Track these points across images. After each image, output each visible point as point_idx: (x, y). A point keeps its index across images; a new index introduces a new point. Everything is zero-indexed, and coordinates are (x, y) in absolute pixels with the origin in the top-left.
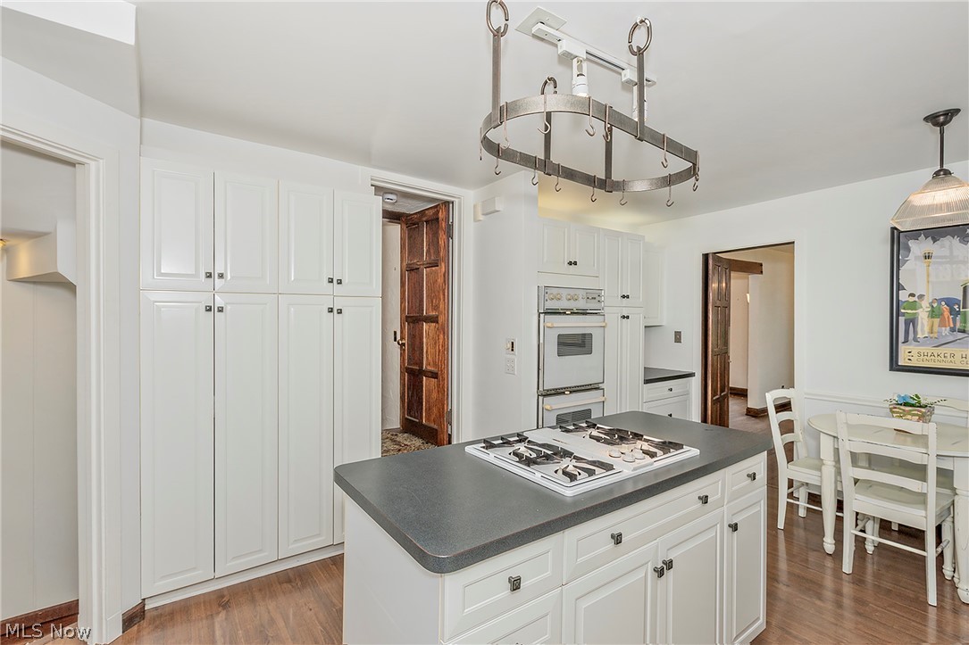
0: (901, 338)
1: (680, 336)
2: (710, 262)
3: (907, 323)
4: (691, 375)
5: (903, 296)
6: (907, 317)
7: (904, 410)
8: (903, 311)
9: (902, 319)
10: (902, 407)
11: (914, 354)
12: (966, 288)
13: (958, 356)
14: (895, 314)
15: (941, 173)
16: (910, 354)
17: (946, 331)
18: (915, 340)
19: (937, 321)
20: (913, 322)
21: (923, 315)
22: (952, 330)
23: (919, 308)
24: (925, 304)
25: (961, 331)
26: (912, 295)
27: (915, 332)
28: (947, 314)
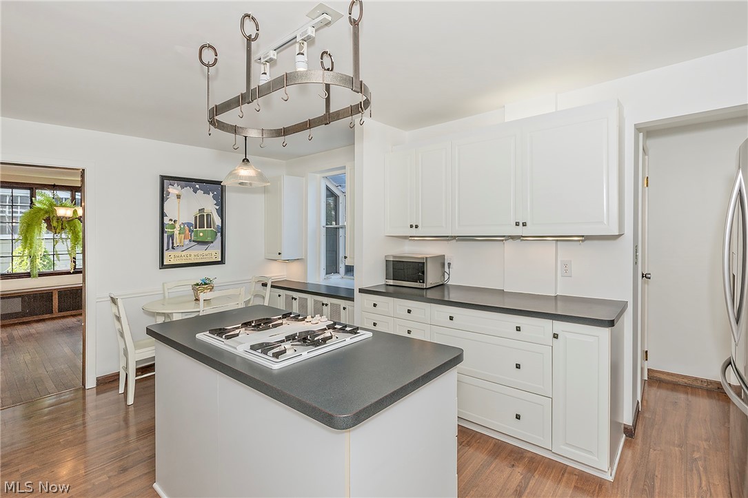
0: (165, 248)
3: (168, 238)
5: (166, 220)
6: (169, 233)
8: (166, 230)
9: (165, 235)
11: (172, 256)
12: (196, 217)
13: (193, 255)
14: (162, 231)
15: (246, 160)
16: (170, 258)
17: (187, 242)
18: (173, 248)
19: (183, 236)
20: (172, 236)
21: (176, 232)
22: (190, 241)
23: (174, 228)
24: (177, 226)
25: (193, 241)
26: (171, 220)
27: (173, 243)
28: (187, 231)
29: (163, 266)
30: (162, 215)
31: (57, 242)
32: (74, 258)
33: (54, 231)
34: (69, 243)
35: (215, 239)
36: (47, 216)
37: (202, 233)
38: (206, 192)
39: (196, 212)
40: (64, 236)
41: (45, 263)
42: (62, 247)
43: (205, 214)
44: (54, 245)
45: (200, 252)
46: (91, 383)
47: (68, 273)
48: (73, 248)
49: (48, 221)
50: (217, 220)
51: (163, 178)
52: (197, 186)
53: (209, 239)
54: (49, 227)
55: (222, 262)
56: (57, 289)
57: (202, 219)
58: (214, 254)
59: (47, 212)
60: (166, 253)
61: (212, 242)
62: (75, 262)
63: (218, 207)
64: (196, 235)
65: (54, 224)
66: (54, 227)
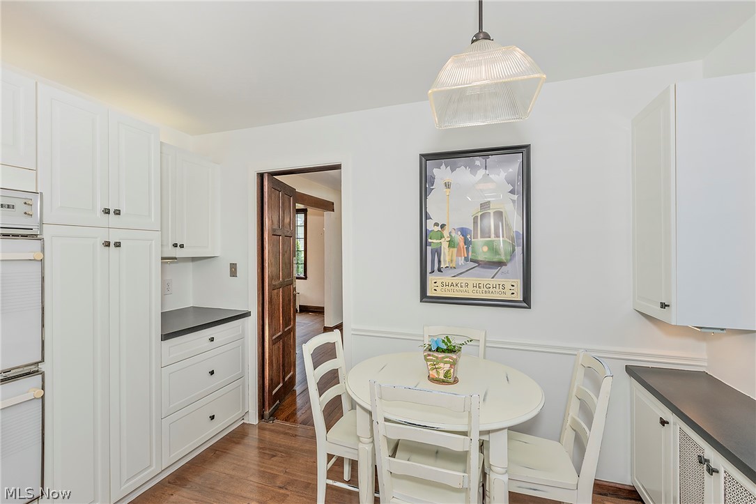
0: (429, 269)
1: (236, 269)
2: (266, 183)
3: (433, 252)
4: (247, 314)
5: (430, 225)
6: (434, 246)
7: (437, 358)
8: (429, 240)
9: (429, 249)
10: (436, 354)
11: (439, 284)
12: (476, 219)
13: (470, 286)
14: (424, 244)
16: (436, 285)
17: (461, 261)
18: (439, 270)
19: (455, 250)
20: (437, 252)
21: (445, 245)
22: (466, 259)
23: (442, 237)
24: (446, 233)
25: (472, 261)
26: (436, 224)
27: (439, 262)
28: (462, 244)
29: (424, 297)
30: (424, 215)
35: (512, 257)
37: (488, 246)
39: (475, 209)
43: (492, 212)
45: (484, 281)
50: (514, 223)
51: (425, 158)
53: (499, 258)
55: (527, 304)
58: (508, 286)
60: (430, 278)
61: (505, 264)
64: (477, 250)
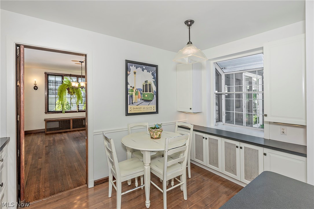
8: (128, 92)
9: (129, 96)
11: (132, 108)
12: (143, 85)
13: (142, 108)
14: (127, 94)
15: (190, 43)
17: (139, 100)
18: (132, 103)
19: (137, 96)
20: (132, 96)
21: (134, 94)
22: (141, 99)
23: (133, 91)
24: (134, 90)
25: (143, 100)
26: (131, 87)
27: (132, 100)
28: (139, 94)
29: (127, 114)
30: (127, 83)
31: (72, 98)
32: (78, 106)
33: (70, 93)
34: (76, 99)
35: (153, 98)
36: (68, 87)
37: (147, 95)
38: (148, 71)
39: (143, 83)
40: (74, 96)
41: (67, 107)
42: (74, 101)
43: (148, 84)
44: (71, 100)
45: (146, 106)
46: (91, 185)
47: (76, 112)
48: (78, 101)
49: (68, 89)
50: (154, 88)
51: (127, 62)
52: (144, 67)
53: (150, 99)
54: (69, 92)
55: (157, 112)
56: (72, 119)
57: (147, 87)
58: (152, 108)
59: (68, 86)
60: (129, 106)
61: (152, 101)
62: (78, 107)
63: (154, 80)
64: (144, 96)
65: (71, 91)
66: (71, 92)
